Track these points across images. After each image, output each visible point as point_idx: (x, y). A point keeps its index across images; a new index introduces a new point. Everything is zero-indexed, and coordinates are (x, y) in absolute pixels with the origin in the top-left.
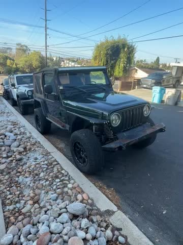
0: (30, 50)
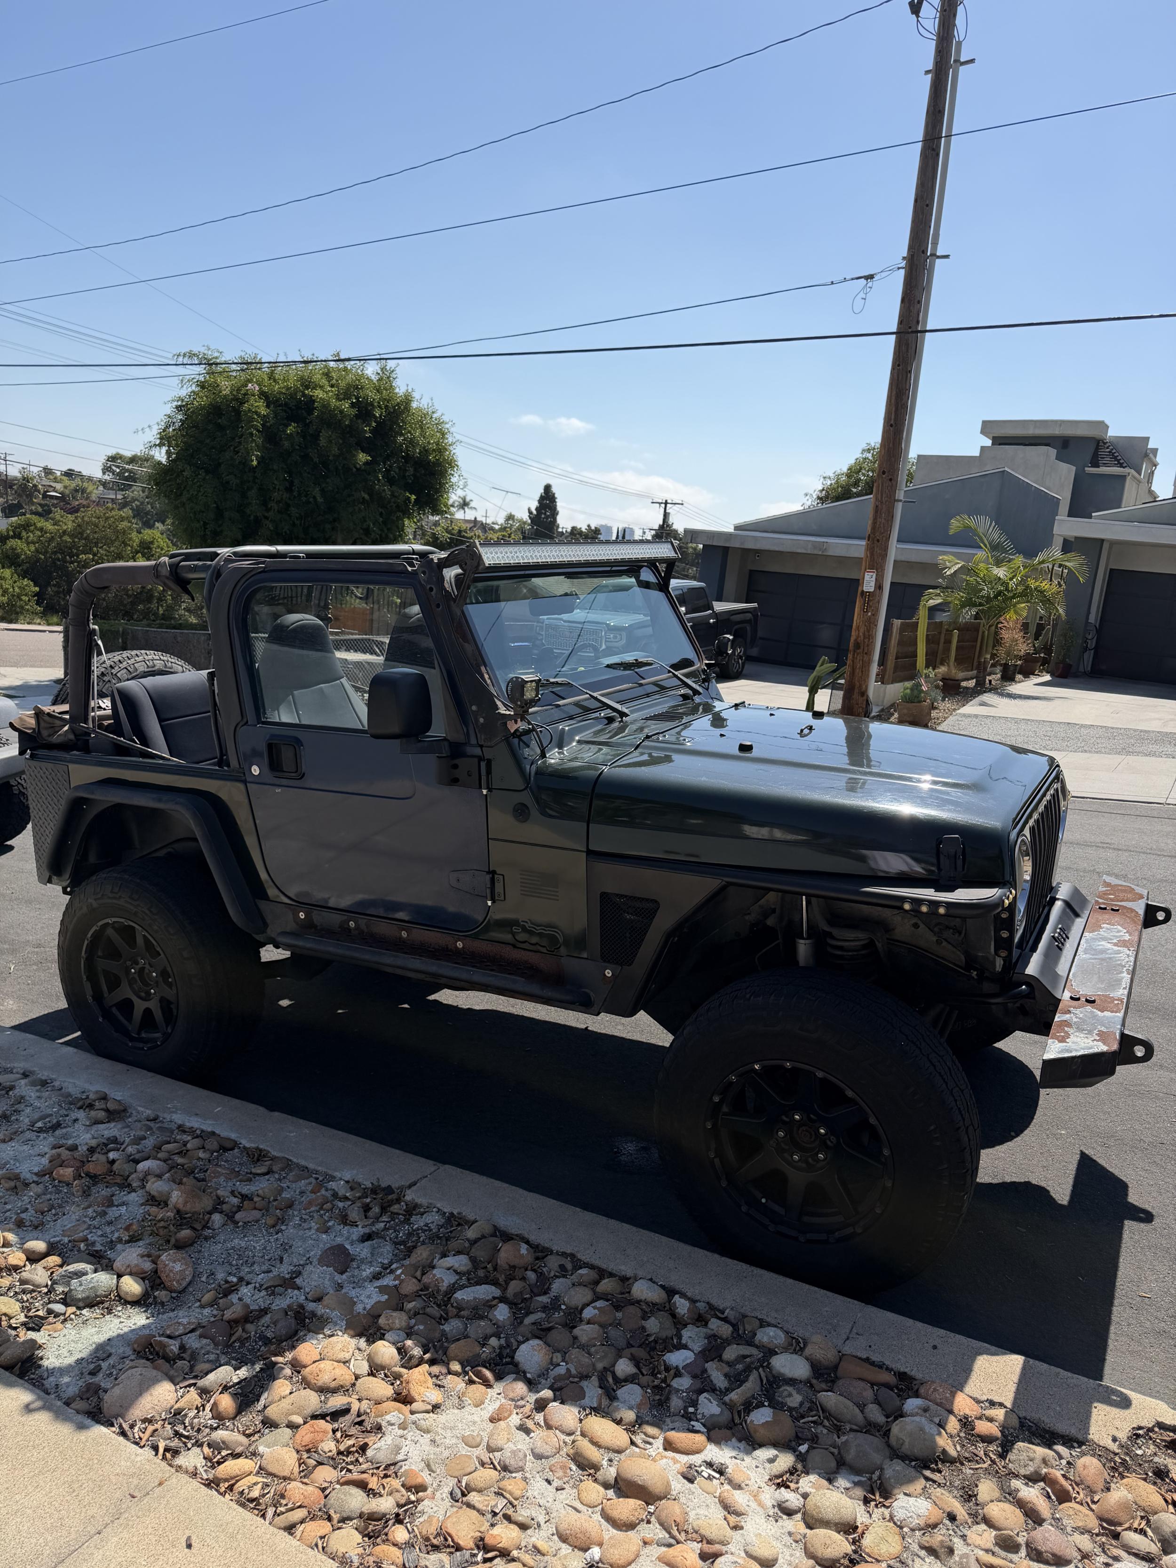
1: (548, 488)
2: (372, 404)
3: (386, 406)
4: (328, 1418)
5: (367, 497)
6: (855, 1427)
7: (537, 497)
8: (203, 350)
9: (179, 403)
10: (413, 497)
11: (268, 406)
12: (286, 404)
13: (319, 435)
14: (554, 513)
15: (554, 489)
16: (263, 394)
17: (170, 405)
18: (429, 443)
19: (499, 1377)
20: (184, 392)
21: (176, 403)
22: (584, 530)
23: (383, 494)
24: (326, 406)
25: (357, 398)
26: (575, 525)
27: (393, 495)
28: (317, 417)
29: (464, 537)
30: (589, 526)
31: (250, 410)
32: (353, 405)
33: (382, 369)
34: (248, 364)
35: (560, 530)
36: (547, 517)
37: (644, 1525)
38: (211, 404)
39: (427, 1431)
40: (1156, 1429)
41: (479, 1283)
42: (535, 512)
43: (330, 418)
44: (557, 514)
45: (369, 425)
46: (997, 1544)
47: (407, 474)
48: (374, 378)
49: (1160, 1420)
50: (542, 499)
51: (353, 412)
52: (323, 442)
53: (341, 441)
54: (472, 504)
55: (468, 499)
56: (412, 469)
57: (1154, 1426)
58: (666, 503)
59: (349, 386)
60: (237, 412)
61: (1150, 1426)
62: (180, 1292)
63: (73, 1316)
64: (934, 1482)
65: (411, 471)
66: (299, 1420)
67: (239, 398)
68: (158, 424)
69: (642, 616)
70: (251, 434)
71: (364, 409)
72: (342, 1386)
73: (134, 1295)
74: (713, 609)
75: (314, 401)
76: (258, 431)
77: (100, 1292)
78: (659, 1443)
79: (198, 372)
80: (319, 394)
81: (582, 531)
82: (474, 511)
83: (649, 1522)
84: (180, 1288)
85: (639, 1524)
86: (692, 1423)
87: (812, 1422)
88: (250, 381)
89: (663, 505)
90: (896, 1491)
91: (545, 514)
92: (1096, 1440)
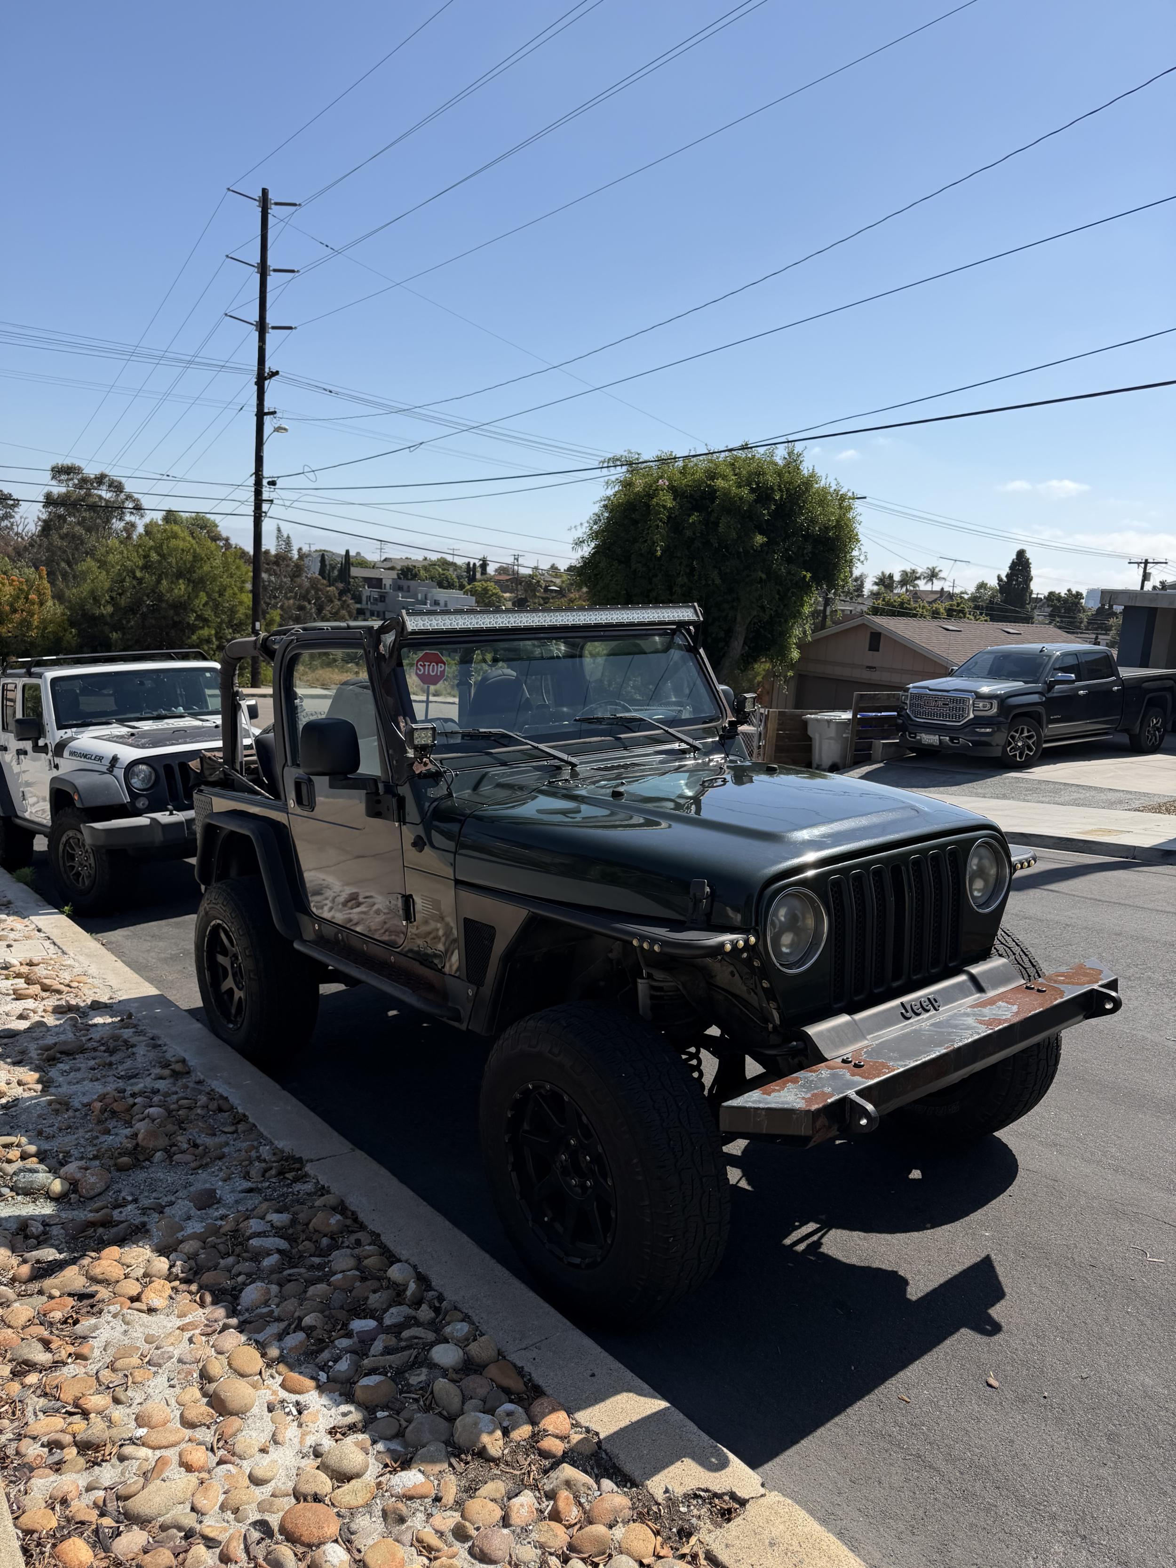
0: (138, 508)
1: (1021, 554)
2: (772, 488)
3: (788, 490)
4: (76, 1298)
5: (764, 576)
6: (445, 1413)
7: (1009, 563)
8: (625, 454)
9: (606, 502)
10: (809, 575)
11: (674, 499)
12: (691, 496)
13: (719, 523)
14: (1028, 579)
15: (1028, 555)
16: (672, 489)
17: (598, 504)
18: (829, 520)
19: (214, 1303)
20: (610, 492)
21: (603, 503)
22: (1063, 595)
23: (779, 573)
24: (726, 493)
25: (757, 484)
26: (1053, 590)
27: (789, 573)
28: (718, 505)
29: (906, 608)
30: (1069, 590)
31: (657, 504)
32: (752, 491)
33: (789, 454)
34: (663, 461)
35: (1034, 596)
36: (1019, 584)
37: (204, 1428)
38: (628, 501)
39: (127, 1323)
40: (727, 1498)
41: (281, 1237)
42: (1005, 579)
43: (731, 506)
44: (1031, 580)
45: (768, 509)
46: (452, 1531)
47: (805, 552)
48: (781, 462)
49: (734, 1490)
50: (1013, 566)
51: (752, 497)
52: (721, 528)
53: (739, 526)
54: (941, 575)
55: (937, 570)
56: (810, 547)
57: (724, 1494)
58: (1146, 562)
59: (750, 474)
60: (648, 506)
61: (719, 1492)
62: (88, 1199)
63: (10, 1199)
64: (454, 1468)
65: (809, 548)
66: (56, 1293)
67: (651, 492)
68: (588, 522)
69: (1021, 683)
70: (658, 526)
71: (763, 494)
72: (107, 1280)
73: (54, 1192)
74: (1117, 675)
75: (715, 491)
76: (664, 523)
77: (35, 1186)
78: (279, 1379)
79: (620, 472)
80: (720, 483)
81: (1060, 597)
82: (943, 581)
83: (209, 1428)
84: (88, 1196)
85: (200, 1426)
86: (320, 1373)
87: (413, 1399)
88: (661, 477)
89: (1143, 565)
90: (415, 1465)
91: (1017, 580)
92: (649, 1487)
